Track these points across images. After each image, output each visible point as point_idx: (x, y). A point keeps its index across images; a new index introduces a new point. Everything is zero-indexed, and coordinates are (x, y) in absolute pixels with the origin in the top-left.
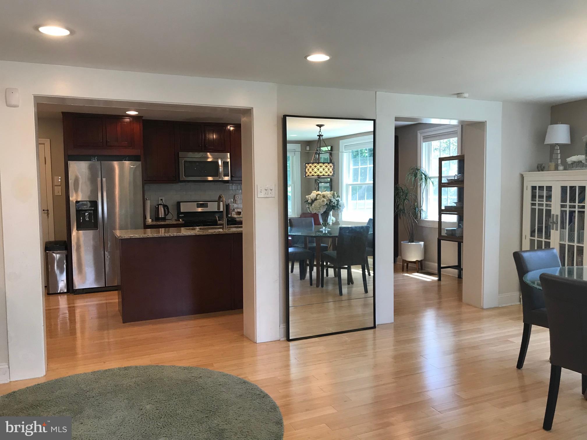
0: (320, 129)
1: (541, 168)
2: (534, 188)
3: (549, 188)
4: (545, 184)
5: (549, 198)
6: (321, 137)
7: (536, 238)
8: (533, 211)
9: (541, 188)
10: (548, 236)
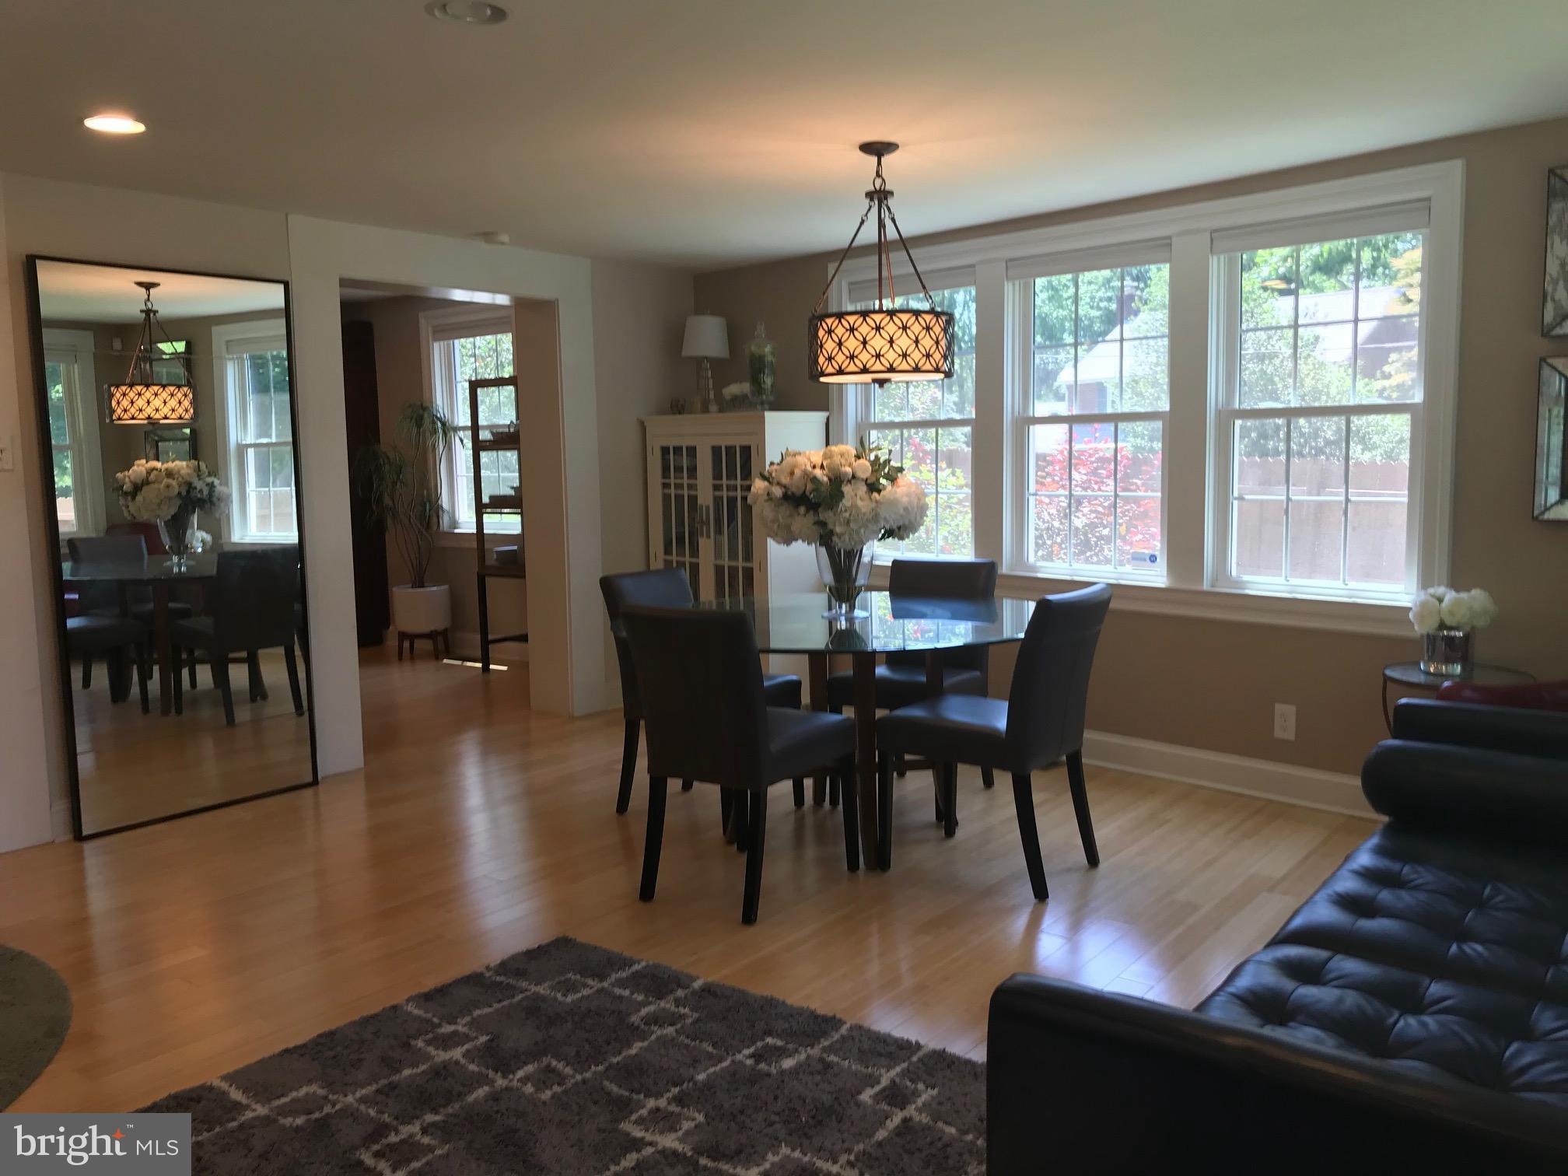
0: (149, 296)
1: (677, 407)
2: (665, 451)
3: (692, 451)
4: (685, 443)
5: (693, 471)
6: (152, 315)
7: (674, 558)
8: (666, 498)
9: (678, 450)
10: (695, 552)
